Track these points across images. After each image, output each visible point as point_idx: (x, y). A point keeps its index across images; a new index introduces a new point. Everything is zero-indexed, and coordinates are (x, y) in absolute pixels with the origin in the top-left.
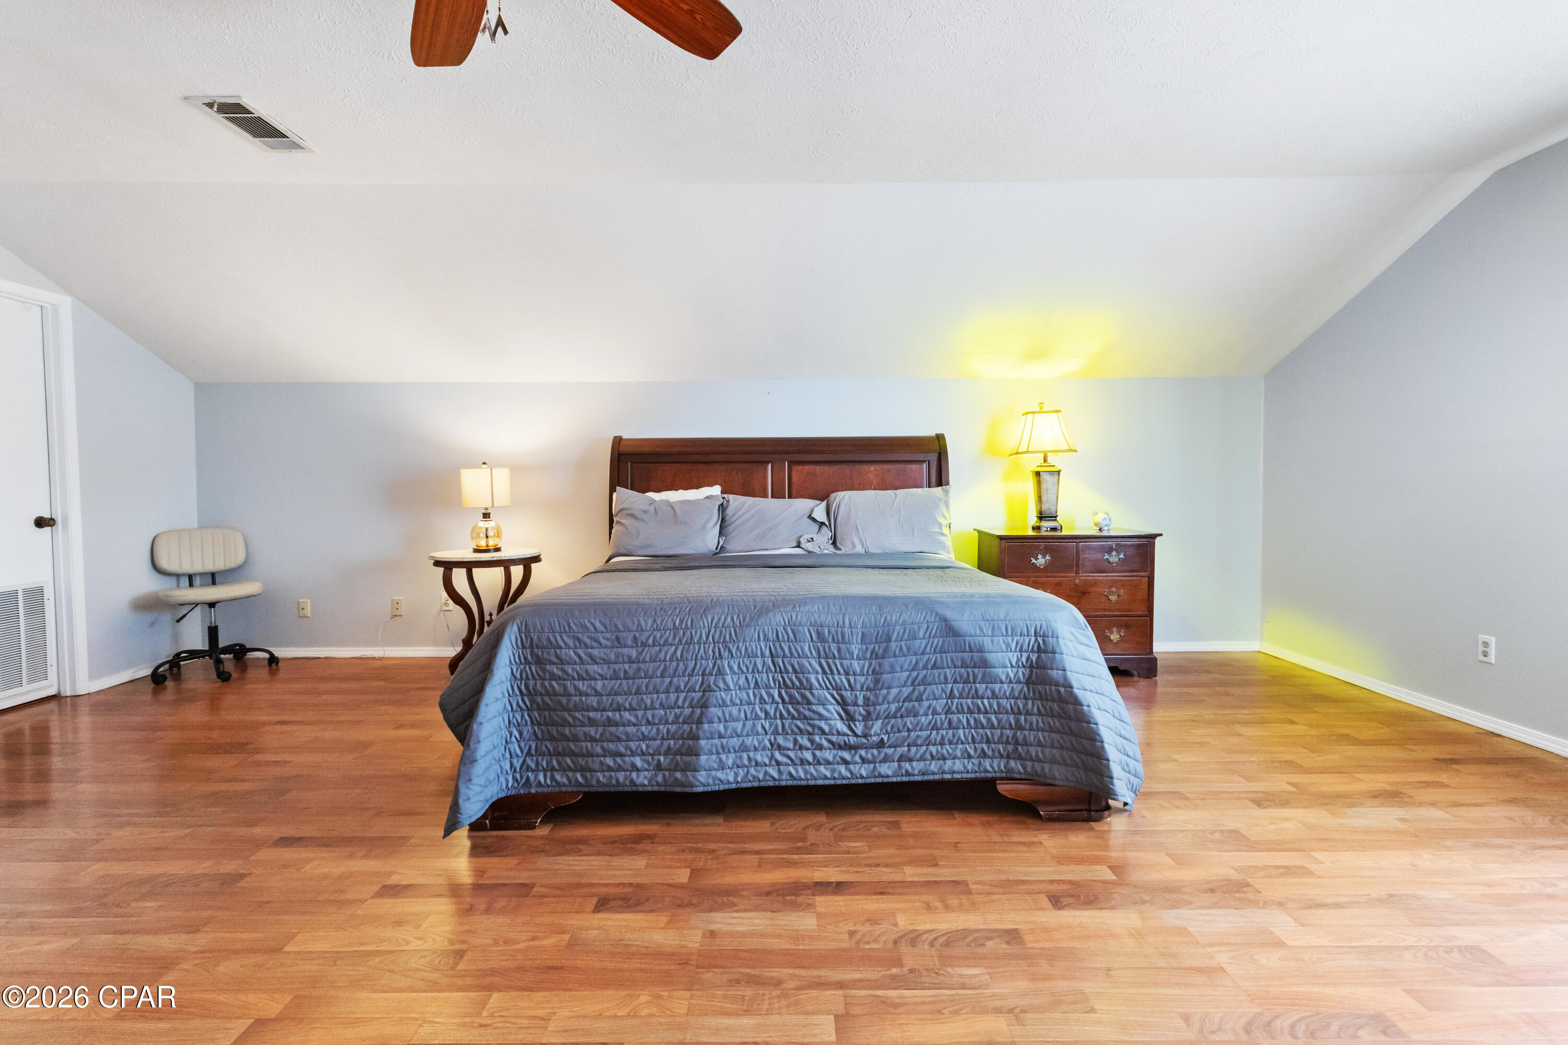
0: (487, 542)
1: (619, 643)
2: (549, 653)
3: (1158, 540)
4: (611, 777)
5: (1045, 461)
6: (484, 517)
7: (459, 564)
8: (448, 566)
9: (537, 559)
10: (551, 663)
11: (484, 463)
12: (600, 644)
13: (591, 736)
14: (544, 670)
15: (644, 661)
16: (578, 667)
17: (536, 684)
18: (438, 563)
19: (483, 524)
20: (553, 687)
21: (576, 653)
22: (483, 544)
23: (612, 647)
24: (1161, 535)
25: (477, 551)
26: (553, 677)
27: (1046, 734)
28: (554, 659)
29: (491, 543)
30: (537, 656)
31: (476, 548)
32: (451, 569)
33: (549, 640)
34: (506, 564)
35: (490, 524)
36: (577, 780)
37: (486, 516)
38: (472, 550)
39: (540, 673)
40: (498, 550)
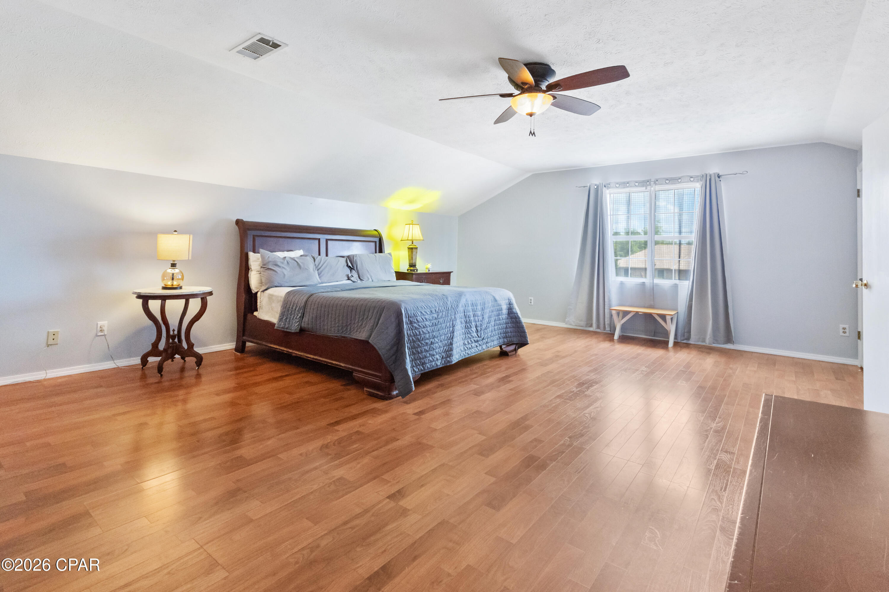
0: (173, 282)
1: (432, 312)
2: (414, 319)
3: (452, 274)
4: (431, 365)
5: (412, 243)
6: (171, 267)
7: (155, 297)
8: (145, 299)
9: (211, 293)
10: (415, 323)
11: (175, 231)
12: (427, 314)
13: (426, 350)
14: (413, 326)
15: (439, 318)
16: (422, 323)
17: (410, 333)
18: (139, 296)
19: (170, 271)
20: (416, 333)
21: (422, 318)
22: (169, 283)
23: (430, 314)
24: (452, 272)
25: (164, 288)
26: (416, 328)
27: (512, 329)
28: (416, 321)
29: (175, 283)
30: (411, 321)
31: (164, 286)
32: (165, 301)
33: (414, 314)
34: (187, 297)
35: (176, 271)
36: (421, 369)
37: (173, 265)
38: (161, 288)
39: (412, 328)
40: (181, 288)
